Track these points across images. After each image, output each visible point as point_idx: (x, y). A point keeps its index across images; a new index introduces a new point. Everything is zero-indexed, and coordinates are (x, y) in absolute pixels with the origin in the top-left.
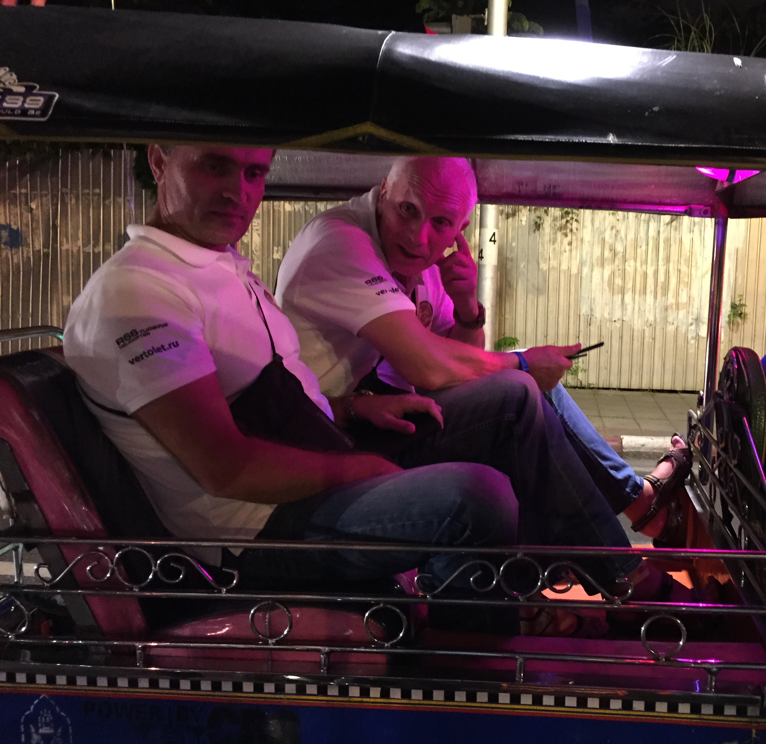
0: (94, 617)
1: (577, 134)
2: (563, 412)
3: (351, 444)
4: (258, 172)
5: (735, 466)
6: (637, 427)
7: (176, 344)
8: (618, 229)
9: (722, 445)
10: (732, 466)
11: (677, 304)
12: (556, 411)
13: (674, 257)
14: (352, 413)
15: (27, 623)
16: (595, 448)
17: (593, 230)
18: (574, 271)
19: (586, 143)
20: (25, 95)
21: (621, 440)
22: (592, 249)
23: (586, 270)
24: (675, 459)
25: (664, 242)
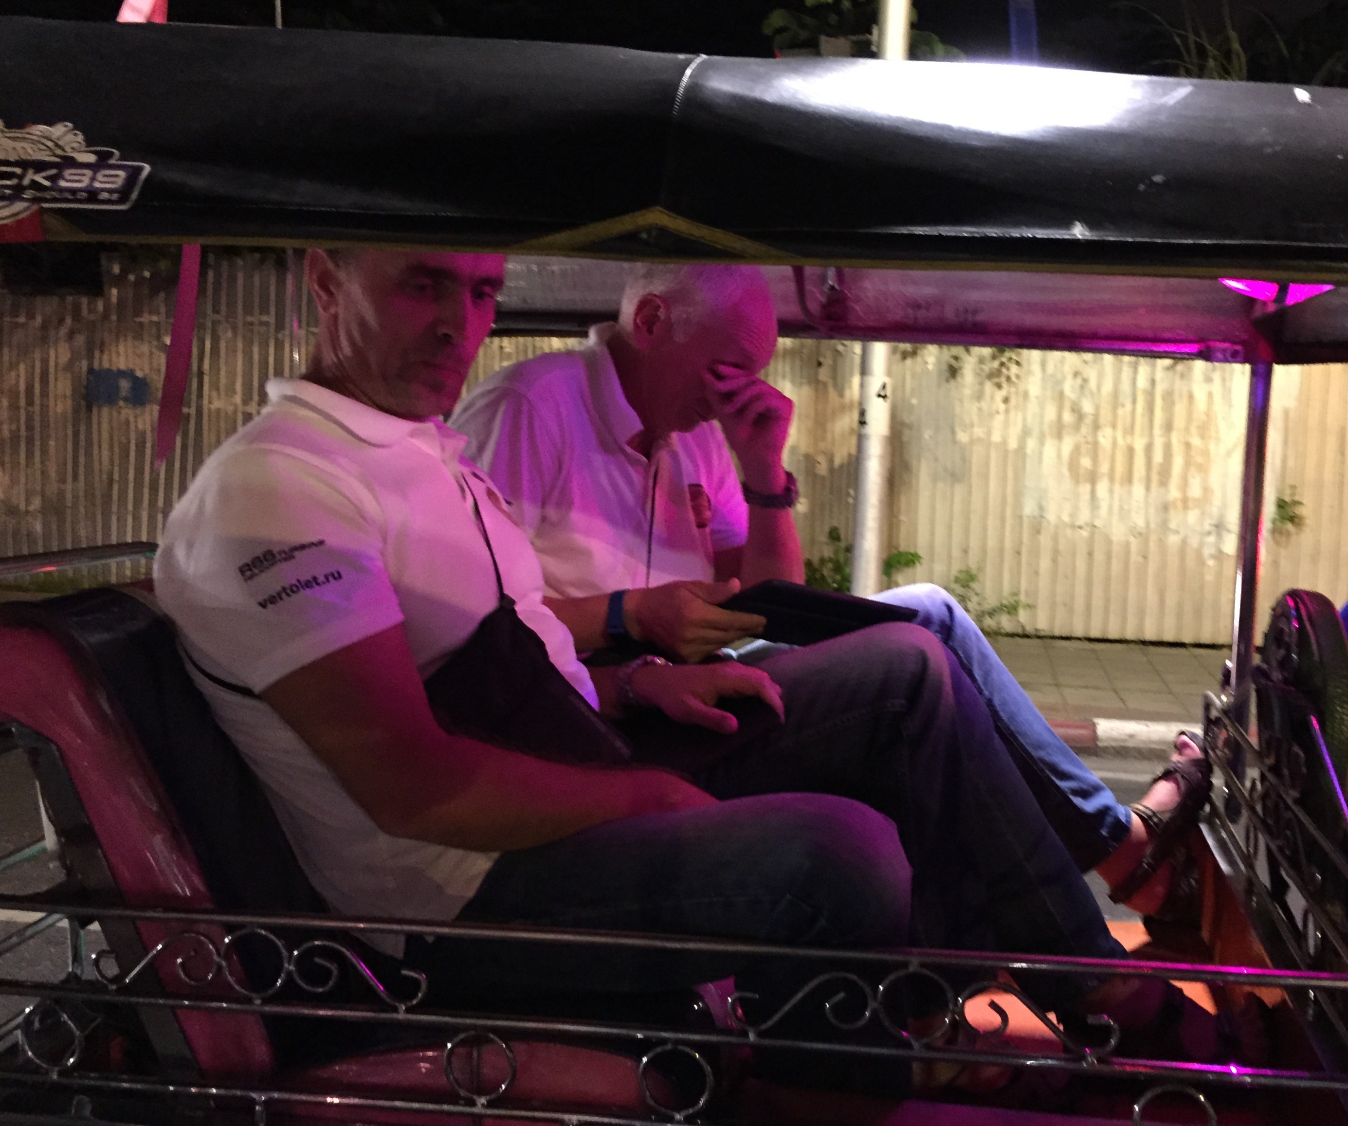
0: (188, 1042)
1: (1017, 224)
2: (992, 694)
3: (625, 751)
4: (487, 289)
5: (1297, 801)
6: (1121, 705)
7: (336, 575)
8: (1085, 376)
9: (1270, 761)
10: (1290, 802)
11: (1185, 501)
12: (981, 692)
13: (1179, 422)
14: (631, 695)
15: (78, 1051)
16: (1047, 758)
17: (1044, 380)
18: (1013, 444)
19: (1035, 239)
20: (94, 167)
21: (1094, 725)
22: (1042, 408)
23: (1031, 444)
24: (1183, 777)
25: (1163, 399)
